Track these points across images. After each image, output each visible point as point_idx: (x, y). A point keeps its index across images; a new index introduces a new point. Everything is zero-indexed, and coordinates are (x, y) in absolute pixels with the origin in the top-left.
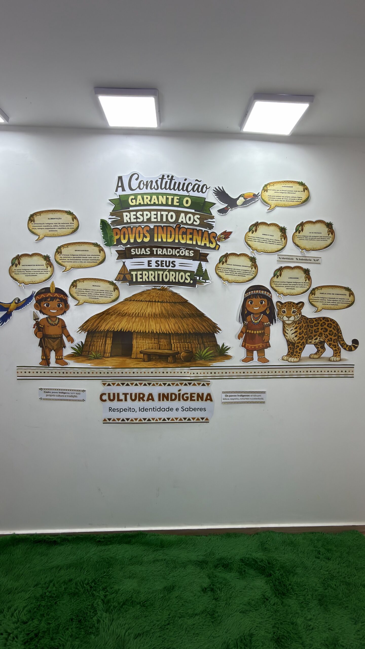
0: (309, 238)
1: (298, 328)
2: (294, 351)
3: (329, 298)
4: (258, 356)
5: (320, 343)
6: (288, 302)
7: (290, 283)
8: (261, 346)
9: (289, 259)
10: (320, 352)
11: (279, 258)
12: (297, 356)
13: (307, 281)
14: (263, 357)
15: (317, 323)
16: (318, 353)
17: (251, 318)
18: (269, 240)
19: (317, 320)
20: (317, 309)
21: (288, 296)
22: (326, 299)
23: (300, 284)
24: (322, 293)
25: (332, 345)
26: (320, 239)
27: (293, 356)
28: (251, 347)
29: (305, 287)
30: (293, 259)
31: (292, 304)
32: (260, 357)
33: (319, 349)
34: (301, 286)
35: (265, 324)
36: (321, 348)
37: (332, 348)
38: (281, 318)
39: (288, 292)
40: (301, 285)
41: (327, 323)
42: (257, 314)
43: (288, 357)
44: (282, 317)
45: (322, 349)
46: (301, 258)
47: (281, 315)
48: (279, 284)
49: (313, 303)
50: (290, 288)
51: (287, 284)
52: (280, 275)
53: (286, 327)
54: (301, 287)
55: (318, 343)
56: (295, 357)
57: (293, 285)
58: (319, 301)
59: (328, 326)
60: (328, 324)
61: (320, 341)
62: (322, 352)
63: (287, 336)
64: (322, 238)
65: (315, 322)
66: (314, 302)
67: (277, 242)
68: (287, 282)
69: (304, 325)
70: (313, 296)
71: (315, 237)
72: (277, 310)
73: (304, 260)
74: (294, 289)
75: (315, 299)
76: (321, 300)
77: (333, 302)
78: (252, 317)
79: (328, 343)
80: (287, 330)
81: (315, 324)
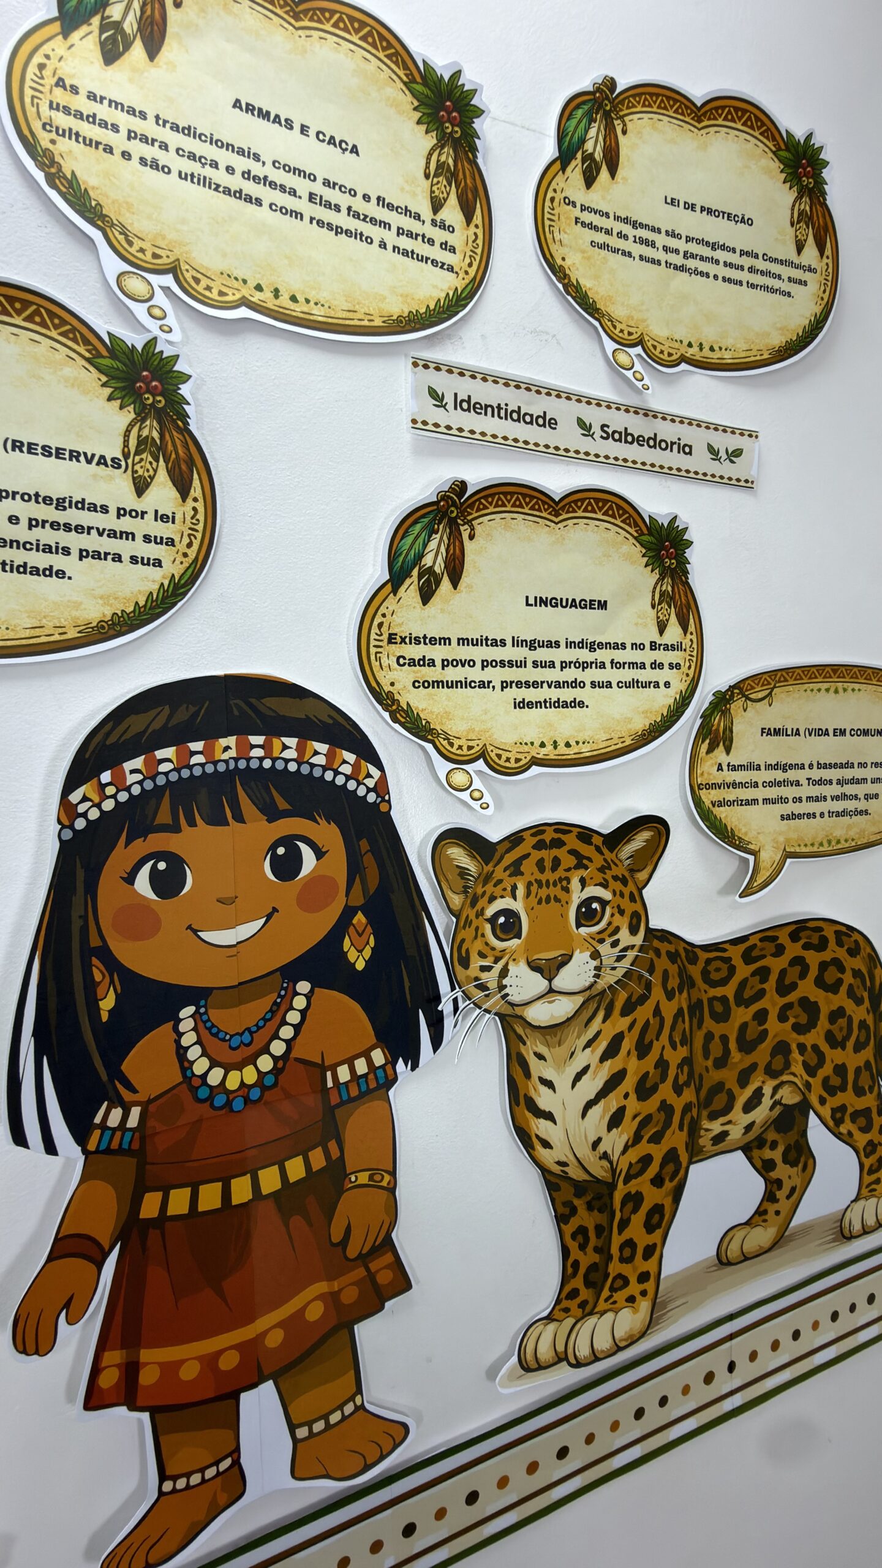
0: (666, 249)
1: (627, 1044)
2: (603, 1251)
3: (820, 766)
4: (292, 1428)
5: (778, 1131)
6: (538, 829)
7: (543, 654)
8: (315, 1312)
9: (519, 416)
10: (781, 1195)
11: (433, 393)
12: (634, 1288)
13: (673, 633)
14: (349, 1408)
15: (753, 974)
16: (772, 1208)
17: (181, 1052)
18: (318, 188)
19: (755, 953)
20: (751, 858)
21: (535, 770)
22: (801, 775)
23: (620, 656)
24: (777, 732)
25: (847, 1118)
26: (744, 276)
27: (606, 1293)
28: (210, 1361)
29: (657, 685)
30: (552, 423)
31: (572, 841)
32: (319, 1426)
33: (773, 1175)
34: (627, 675)
35: (344, 1074)
36: (785, 1161)
37: (847, 1139)
38: (483, 987)
39: (533, 735)
40: (633, 665)
41: (813, 959)
42: (243, 991)
43: (570, 1321)
44: (490, 978)
45: (793, 1164)
46: (618, 421)
47: (482, 955)
48: (445, 664)
49: (721, 812)
50: (543, 694)
51: (521, 664)
52: (455, 570)
53: (532, 1061)
54: (628, 685)
55: (767, 1126)
56: (620, 1296)
57: (564, 665)
58: (760, 793)
59: (820, 982)
60: (823, 966)
61: (778, 1110)
62: (793, 1190)
63: (546, 1145)
64: (760, 264)
65: (743, 971)
66: (730, 803)
67: (400, 232)
68: (517, 642)
69: (669, 1010)
70: (720, 755)
71: (707, 252)
72: (441, 918)
73: (639, 440)
74: (581, 704)
75: (735, 785)
76: (771, 784)
77: (844, 797)
78: (189, 1039)
79: (826, 1112)
80: (543, 1089)
81: (743, 984)
